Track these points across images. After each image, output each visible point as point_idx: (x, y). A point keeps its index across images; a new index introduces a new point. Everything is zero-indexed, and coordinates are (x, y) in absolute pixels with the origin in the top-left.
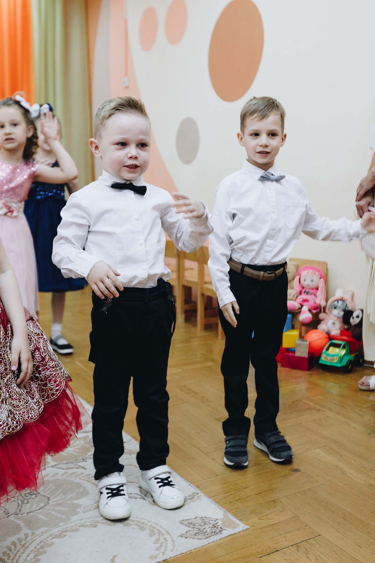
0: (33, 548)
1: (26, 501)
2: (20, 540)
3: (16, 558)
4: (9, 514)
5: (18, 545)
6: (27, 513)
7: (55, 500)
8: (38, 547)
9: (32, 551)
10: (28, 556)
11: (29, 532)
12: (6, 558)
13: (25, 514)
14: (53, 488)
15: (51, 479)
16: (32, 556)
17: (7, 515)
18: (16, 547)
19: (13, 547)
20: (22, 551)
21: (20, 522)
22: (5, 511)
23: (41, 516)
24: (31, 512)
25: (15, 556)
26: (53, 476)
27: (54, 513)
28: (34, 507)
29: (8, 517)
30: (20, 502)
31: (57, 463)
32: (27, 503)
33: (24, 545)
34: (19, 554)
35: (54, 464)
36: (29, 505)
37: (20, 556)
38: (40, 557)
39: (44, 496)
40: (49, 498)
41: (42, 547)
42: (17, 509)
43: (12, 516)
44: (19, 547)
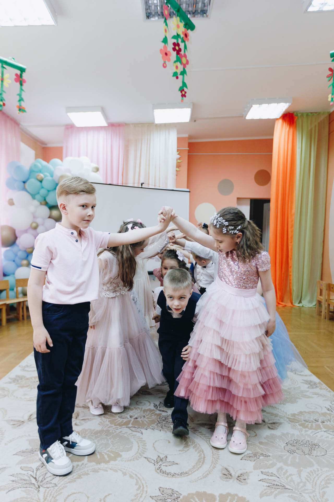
0: (323, 479)
1: (313, 449)
2: (315, 471)
3: (315, 481)
4: (305, 454)
5: (314, 473)
6: (316, 456)
7: (330, 453)
8: (326, 479)
9: (323, 480)
10: (321, 482)
11: (319, 468)
12: (309, 479)
13: (315, 456)
14: (327, 445)
15: (325, 439)
16: (323, 483)
17: (304, 454)
18: (313, 475)
19: (311, 474)
20: (317, 478)
21: (312, 460)
22: (302, 451)
23: (324, 460)
24: (317, 456)
25: (314, 479)
26: (326, 437)
27: (331, 461)
28: (319, 454)
29: (305, 455)
30: (310, 448)
31: (327, 430)
32: (314, 450)
33: (318, 475)
34: (315, 479)
35: (325, 430)
36: (315, 452)
37: (316, 481)
38: (329, 485)
39: (323, 448)
40: (326, 451)
41: (328, 479)
42: (309, 452)
43: (307, 455)
44: (315, 475)
